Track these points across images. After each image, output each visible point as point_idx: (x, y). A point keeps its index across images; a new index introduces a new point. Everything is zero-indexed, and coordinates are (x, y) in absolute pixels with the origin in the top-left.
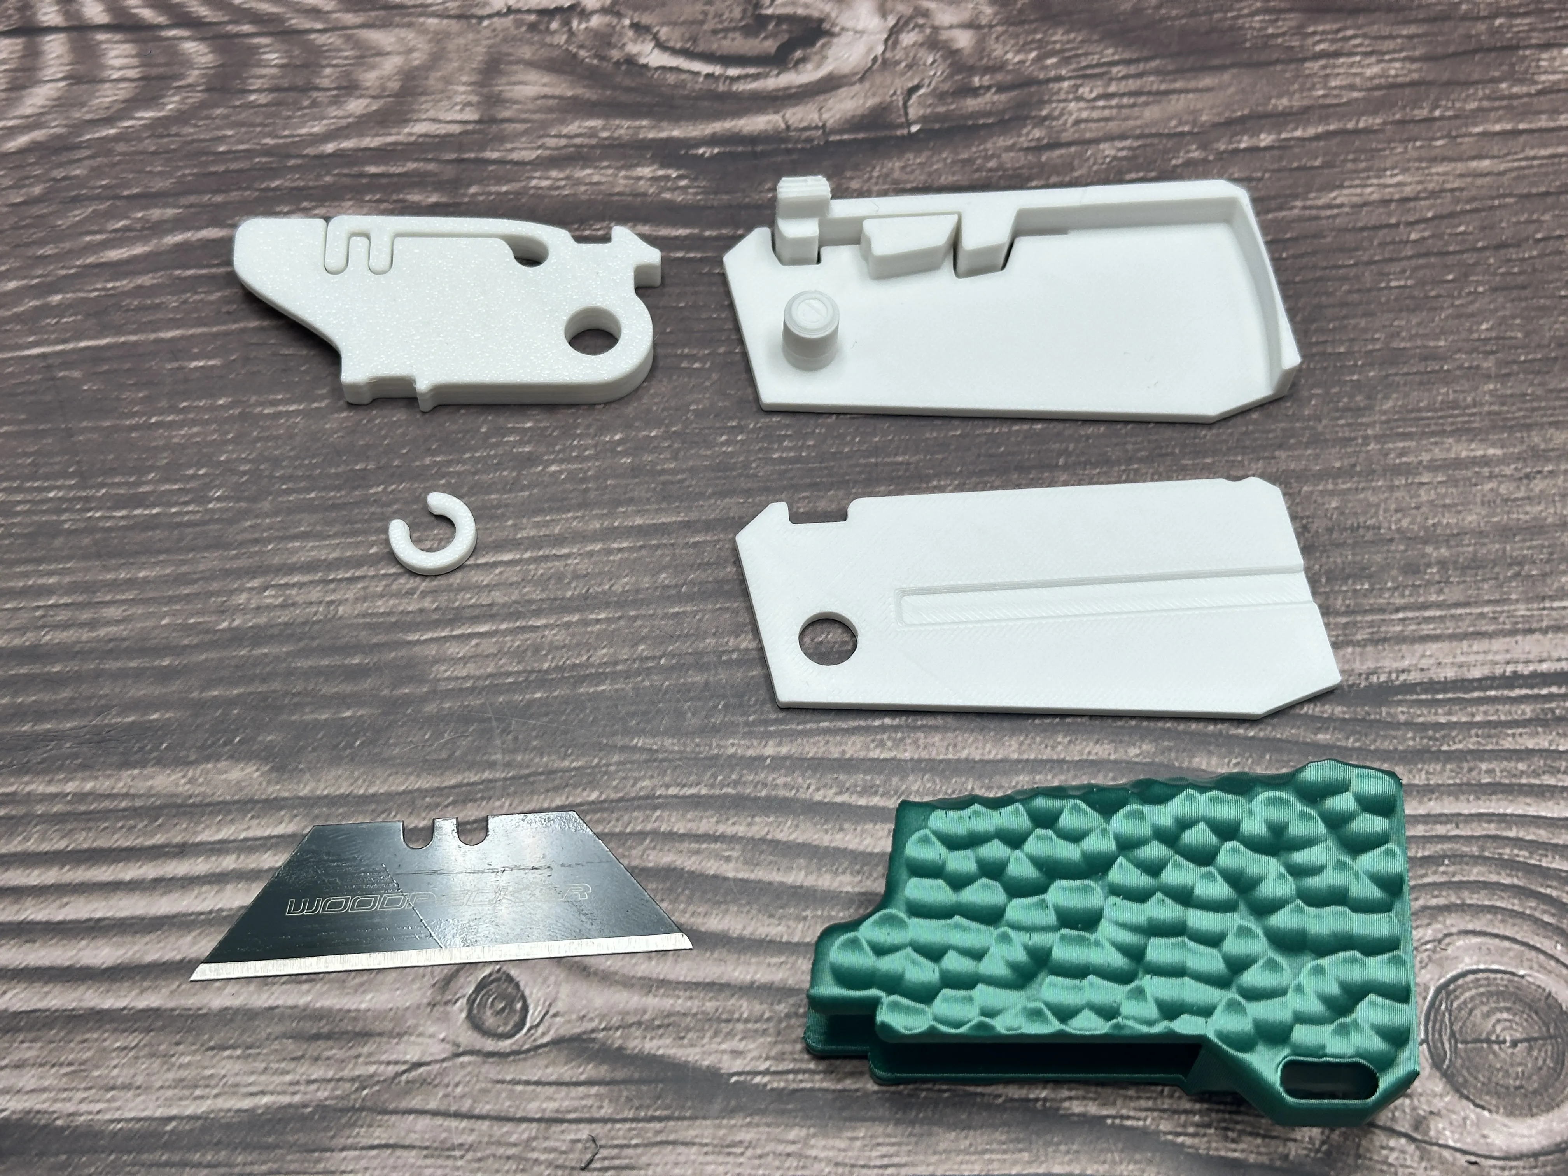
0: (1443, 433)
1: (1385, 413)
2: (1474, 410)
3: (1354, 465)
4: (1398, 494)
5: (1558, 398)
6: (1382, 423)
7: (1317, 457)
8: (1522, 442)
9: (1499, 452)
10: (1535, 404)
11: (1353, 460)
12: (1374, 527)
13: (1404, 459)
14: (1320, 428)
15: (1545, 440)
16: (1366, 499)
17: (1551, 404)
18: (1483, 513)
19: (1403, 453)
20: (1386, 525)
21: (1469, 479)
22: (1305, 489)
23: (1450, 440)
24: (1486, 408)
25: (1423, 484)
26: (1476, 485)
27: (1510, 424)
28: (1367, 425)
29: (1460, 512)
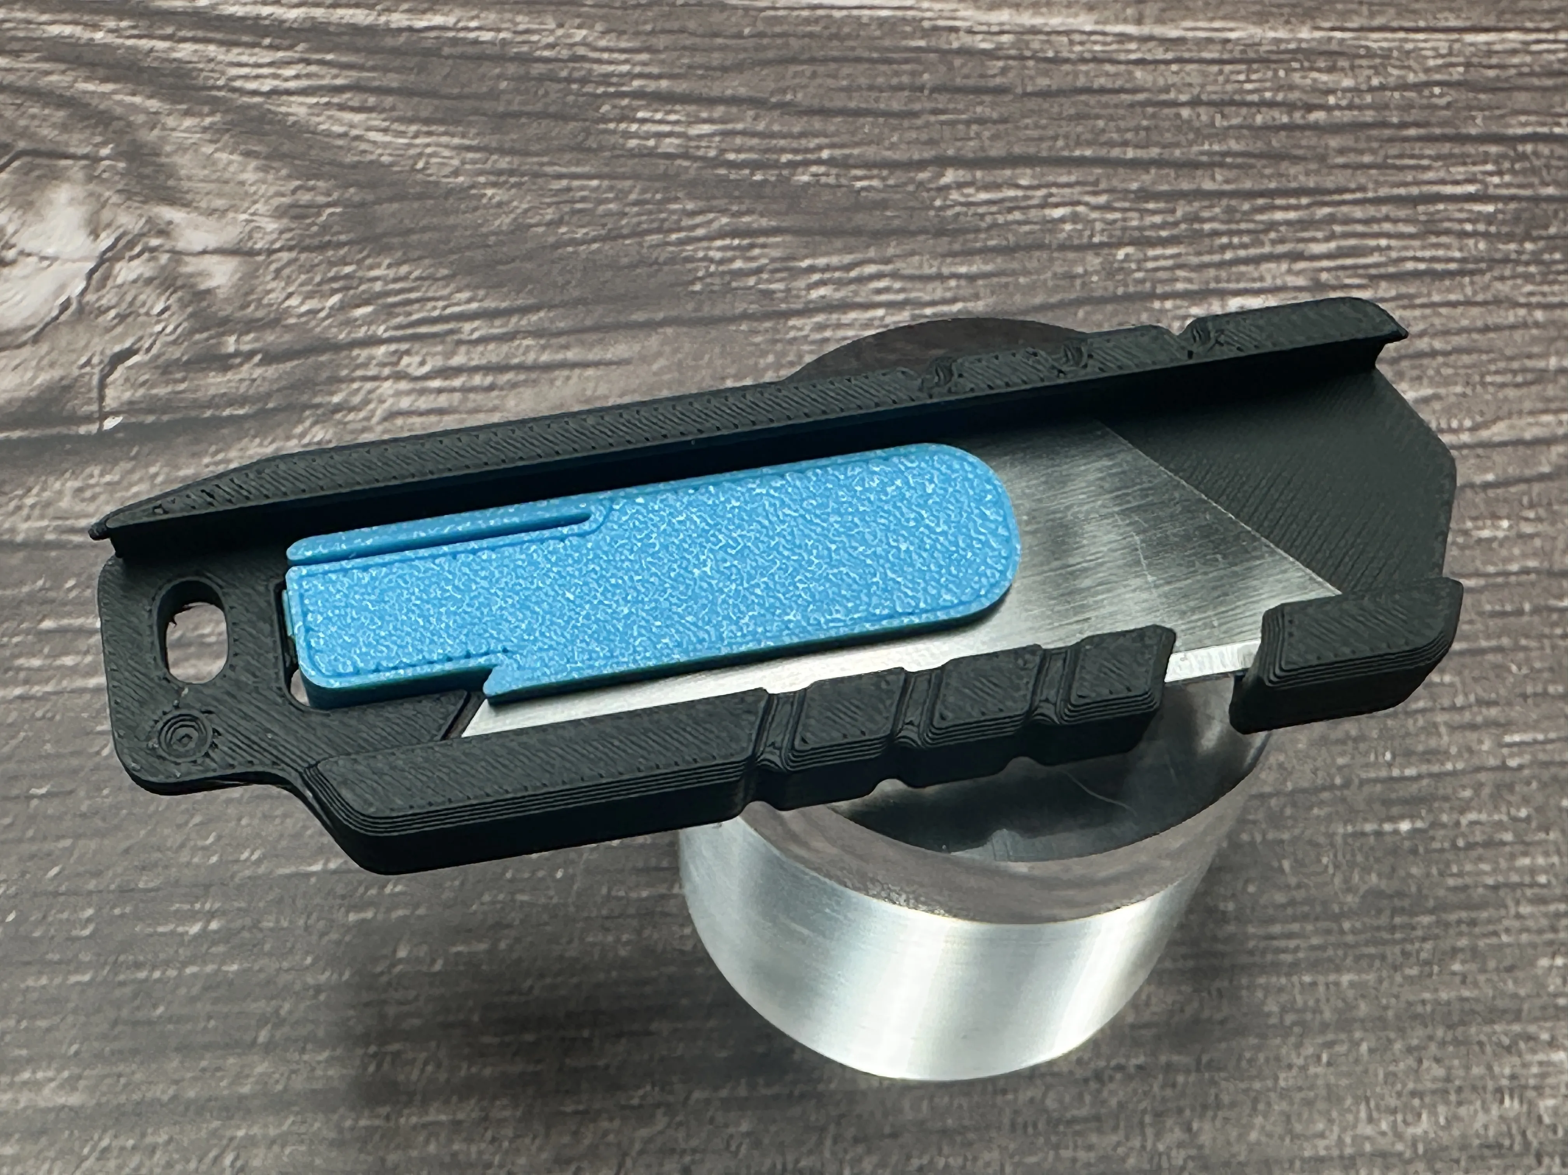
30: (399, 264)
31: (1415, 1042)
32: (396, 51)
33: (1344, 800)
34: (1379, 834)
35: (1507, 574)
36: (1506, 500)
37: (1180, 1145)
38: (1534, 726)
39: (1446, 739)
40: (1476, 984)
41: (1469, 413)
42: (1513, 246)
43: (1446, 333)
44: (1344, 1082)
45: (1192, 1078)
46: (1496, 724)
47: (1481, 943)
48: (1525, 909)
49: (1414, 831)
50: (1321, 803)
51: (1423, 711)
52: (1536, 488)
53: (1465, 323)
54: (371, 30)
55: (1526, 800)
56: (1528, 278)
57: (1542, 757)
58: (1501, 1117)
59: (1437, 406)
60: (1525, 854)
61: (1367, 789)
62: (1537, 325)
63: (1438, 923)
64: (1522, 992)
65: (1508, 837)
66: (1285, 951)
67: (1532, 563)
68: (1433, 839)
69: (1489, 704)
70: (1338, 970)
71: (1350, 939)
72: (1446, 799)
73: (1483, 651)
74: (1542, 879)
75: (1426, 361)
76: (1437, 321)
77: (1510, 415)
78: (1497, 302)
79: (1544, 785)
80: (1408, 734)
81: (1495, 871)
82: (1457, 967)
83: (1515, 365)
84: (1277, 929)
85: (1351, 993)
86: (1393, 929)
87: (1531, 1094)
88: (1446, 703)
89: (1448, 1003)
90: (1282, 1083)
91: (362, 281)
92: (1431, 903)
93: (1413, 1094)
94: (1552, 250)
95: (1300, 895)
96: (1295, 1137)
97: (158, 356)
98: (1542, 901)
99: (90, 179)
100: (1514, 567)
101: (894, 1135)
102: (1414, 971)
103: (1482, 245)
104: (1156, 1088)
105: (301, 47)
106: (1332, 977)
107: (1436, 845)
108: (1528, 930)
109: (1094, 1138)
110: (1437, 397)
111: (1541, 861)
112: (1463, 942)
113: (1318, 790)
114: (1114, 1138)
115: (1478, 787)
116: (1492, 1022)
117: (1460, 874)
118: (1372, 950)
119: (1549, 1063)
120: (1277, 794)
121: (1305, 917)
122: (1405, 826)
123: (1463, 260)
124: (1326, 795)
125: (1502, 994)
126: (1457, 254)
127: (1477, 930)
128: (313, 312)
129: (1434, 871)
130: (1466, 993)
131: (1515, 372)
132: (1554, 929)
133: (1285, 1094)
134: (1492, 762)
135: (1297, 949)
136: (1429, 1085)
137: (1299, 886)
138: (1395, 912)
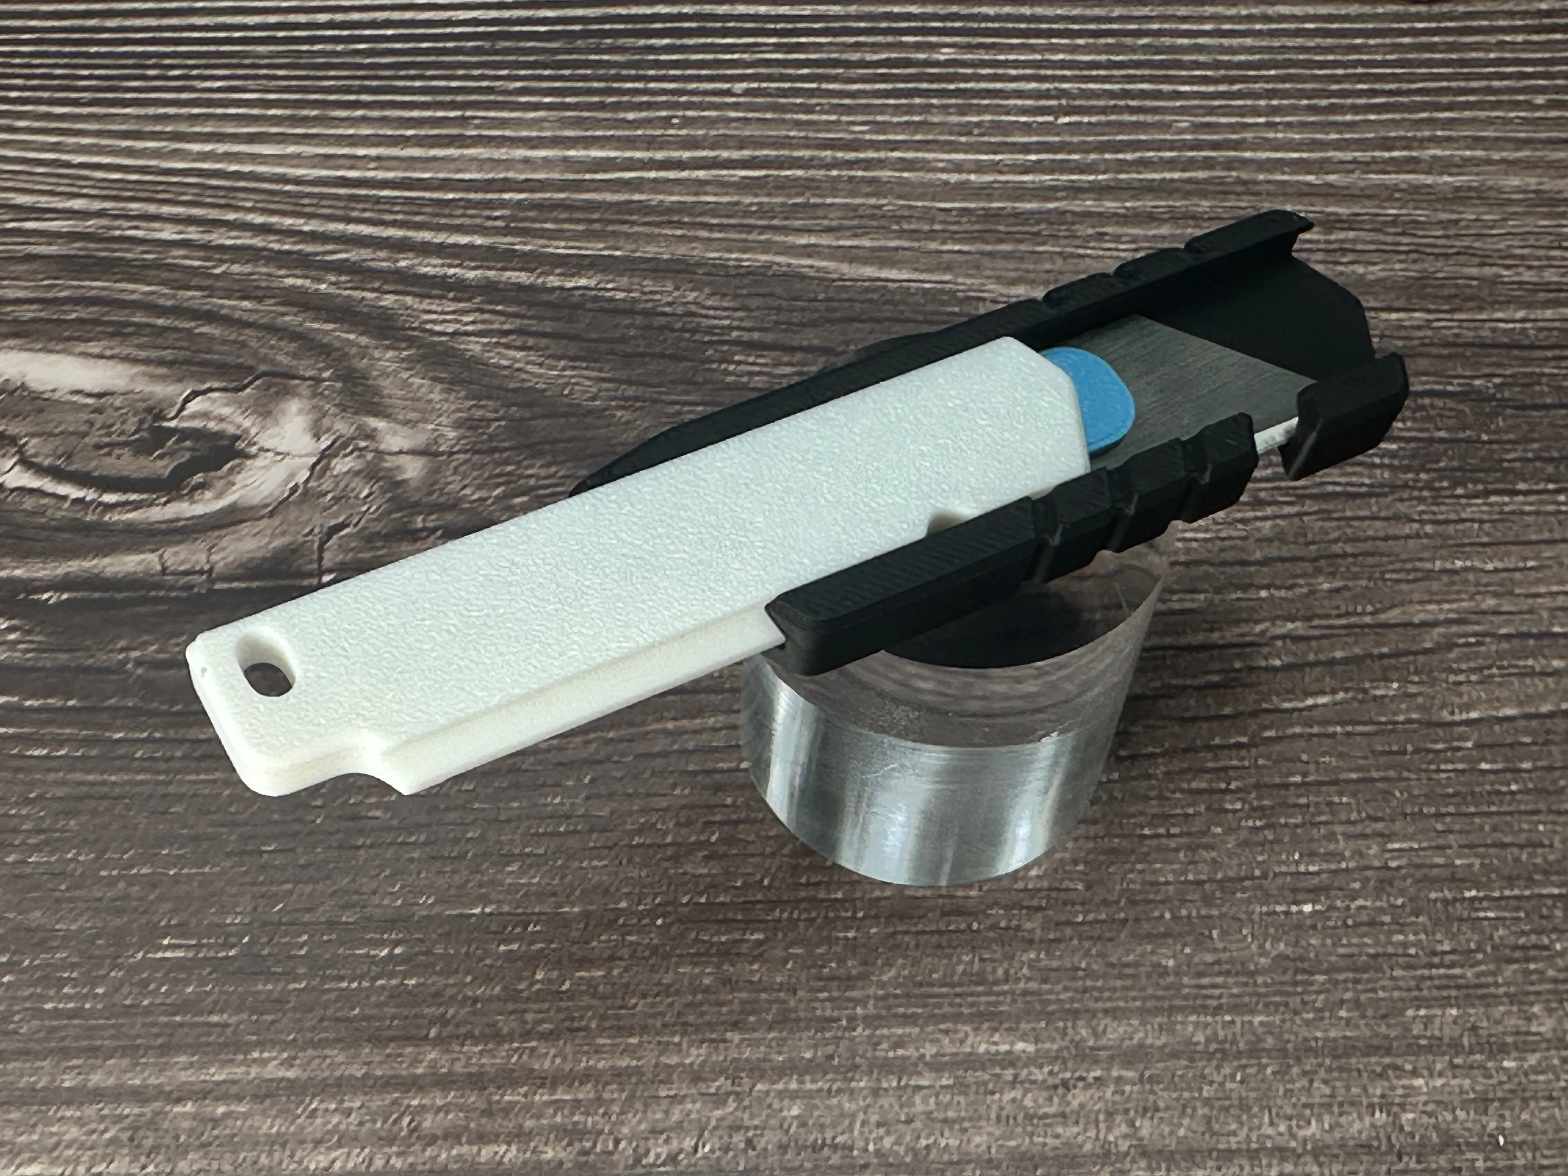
0: (957, 1017)
1: (882, 985)
2: (1006, 988)
3: (831, 1057)
4: (885, 1101)
5: (1121, 976)
6: (878, 999)
7: (782, 1042)
8: (1064, 1034)
9: (1031, 1048)
10: (1089, 983)
11: (830, 1049)
12: (844, 1147)
13: (900, 1052)
14: (792, 1003)
15: (1095, 1034)
16: (840, 1105)
17: (1112, 983)
18: (998, 1133)
19: (898, 1044)
20: (860, 1144)
21: (985, 1084)
22: (759, 1087)
23: (967, 1028)
24: (1022, 985)
25: (919, 1088)
26: (993, 1093)
27: (1051, 1008)
28: (857, 1002)
29: (964, 1131)
30: (549, 465)
31: (1308, 1068)
32: (549, 305)
33: (1261, 887)
34: (1287, 913)
35: (1396, 723)
36: (1396, 668)
37: (1125, 1136)
38: (1412, 838)
39: (1342, 845)
40: (1357, 1027)
41: (1370, 603)
42: (1410, 476)
43: (1356, 540)
44: (1253, 1095)
45: (1136, 1088)
46: (1382, 835)
47: (1363, 997)
48: (1398, 973)
49: (1314, 913)
50: (1244, 890)
51: (1325, 823)
52: (1421, 658)
53: (1370, 533)
54: (531, 288)
55: (1402, 892)
56: (1421, 500)
57: (1417, 861)
58: (1373, 1125)
59: (1346, 594)
60: (1400, 932)
61: (1280, 881)
62: (1427, 536)
63: (1329, 981)
64: (1393, 1034)
65: (1387, 919)
66: (1211, 997)
67: (1414, 716)
68: (1329, 919)
69: (1377, 819)
70: (1253, 1012)
71: (1262, 990)
72: (1340, 889)
73: (1373, 780)
74: (1412, 951)
75: (1339, 561)
76: (1349, 531)
77: (1402, 604)
78: (1397, 518)
79: (1417, 881)
80: (1312, 840)
81: (1377, 943)
82: (1343, 1013)
83: (1409, 566)
84: (1206, 981)
85: (1260, 1030)
86: (1296, 984)
87: (1395, 1109)
88: (1343, 817)
89: (1335, 1040)
90: (1205, 1094)
91: (521, 477)
92: (1325, 965)
93: (1305, 1106)
94: (1441, 479)
95: (1225, 956)
96: (1214, 1134)
97: (364, 528)
98: (1409, 967)
99: (314, 395)
100: (1401, 718)
101: (909, 1121)
102: (1311, 1016)
103: (1387, 475)
104: (1108, 1095)
105: (477, 300)
106: (1246, 1018)
107: (1331, 923)
108: (1399, 988)
109: (1060, 1130)
110: (1346, 588)
111: (1412, 937)
112: (1348, 996)
113: (1242, 879)
114: (1075, 1130)
115: (1365, 881)
116: (1367, 1055)
117: (1349, 945)
118: (1277, 999)
119: (1411, 1087)
120: (1210, 880)
121: (1228, 973)
122: (1308, 908)
123: (1371, 486)
124: (1247, 883)
125: (1377, 1035)
126: (1367, 481)
127: (1360, 987)
128: (482, 500)
129: (1329, 941)
130: (1348, 1034)
131: (1408, 571)
132: (1420, 989)
133: (1207, 1102)
134: (1377, 863)
135: (1220, 997)
136: (1317, 1100)
137: (1225, 950)
138: (1296, 972)
